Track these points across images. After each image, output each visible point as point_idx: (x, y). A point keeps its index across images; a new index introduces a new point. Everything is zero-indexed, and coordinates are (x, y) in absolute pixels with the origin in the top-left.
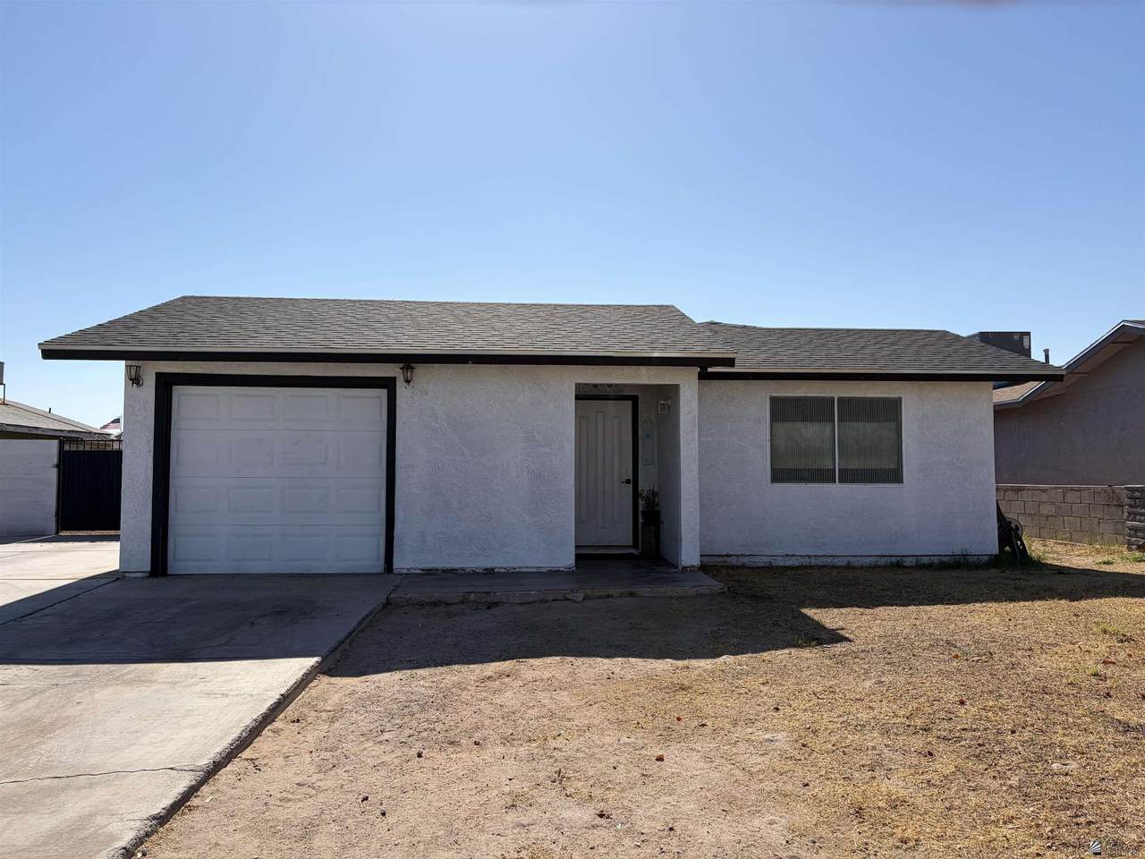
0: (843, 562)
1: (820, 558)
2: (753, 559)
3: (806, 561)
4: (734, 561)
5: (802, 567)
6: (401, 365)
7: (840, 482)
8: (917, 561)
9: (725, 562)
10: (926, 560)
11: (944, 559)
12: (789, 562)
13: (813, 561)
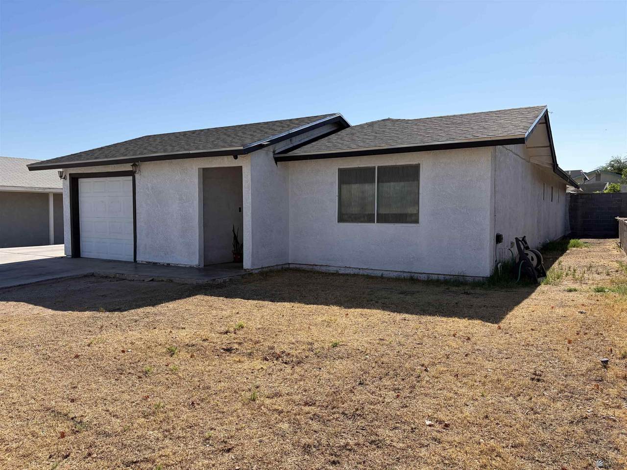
0: (379, 274)
1: (366, 270)
2: (328, 268)
3: (356, 271)
4: (319, 268)
5: (354, 275)
6: (132, 164)
7: (377, 222)
8: (428, 277)
9: (313, 269)
10: (435, 277)
11: (447, 277)
12: (348, 271)
13: (361, 272)
